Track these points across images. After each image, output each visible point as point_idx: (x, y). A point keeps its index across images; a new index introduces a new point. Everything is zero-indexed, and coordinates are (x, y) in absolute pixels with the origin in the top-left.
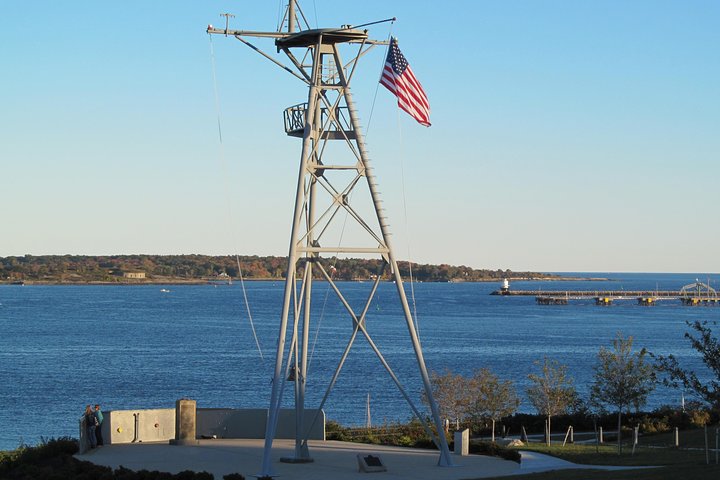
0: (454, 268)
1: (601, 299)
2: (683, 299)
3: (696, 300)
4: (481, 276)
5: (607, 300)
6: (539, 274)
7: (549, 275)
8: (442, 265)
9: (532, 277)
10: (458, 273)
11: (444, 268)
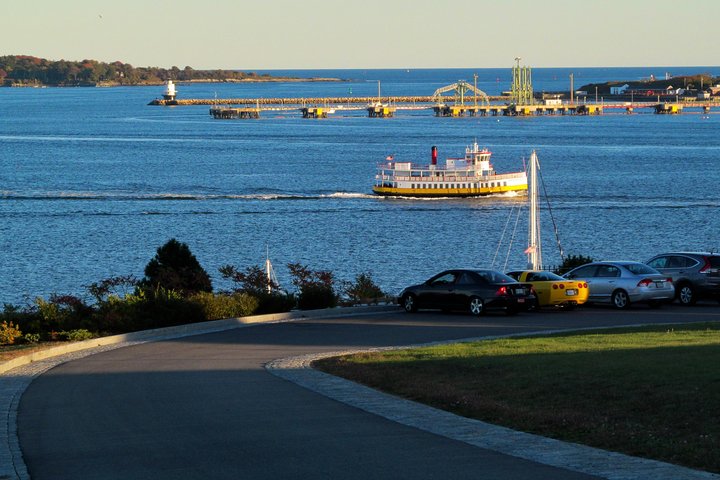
0: (104, 65)
1: (311, 110)
2: (437, 109)
3: (456, 110)
4: (143, 78)
5: (320, 112)
6: (236, 72)
7: (250, 74)
8: (85, 62)
9: (224, 78)
10: (107, 73)
11: (87, 66)
